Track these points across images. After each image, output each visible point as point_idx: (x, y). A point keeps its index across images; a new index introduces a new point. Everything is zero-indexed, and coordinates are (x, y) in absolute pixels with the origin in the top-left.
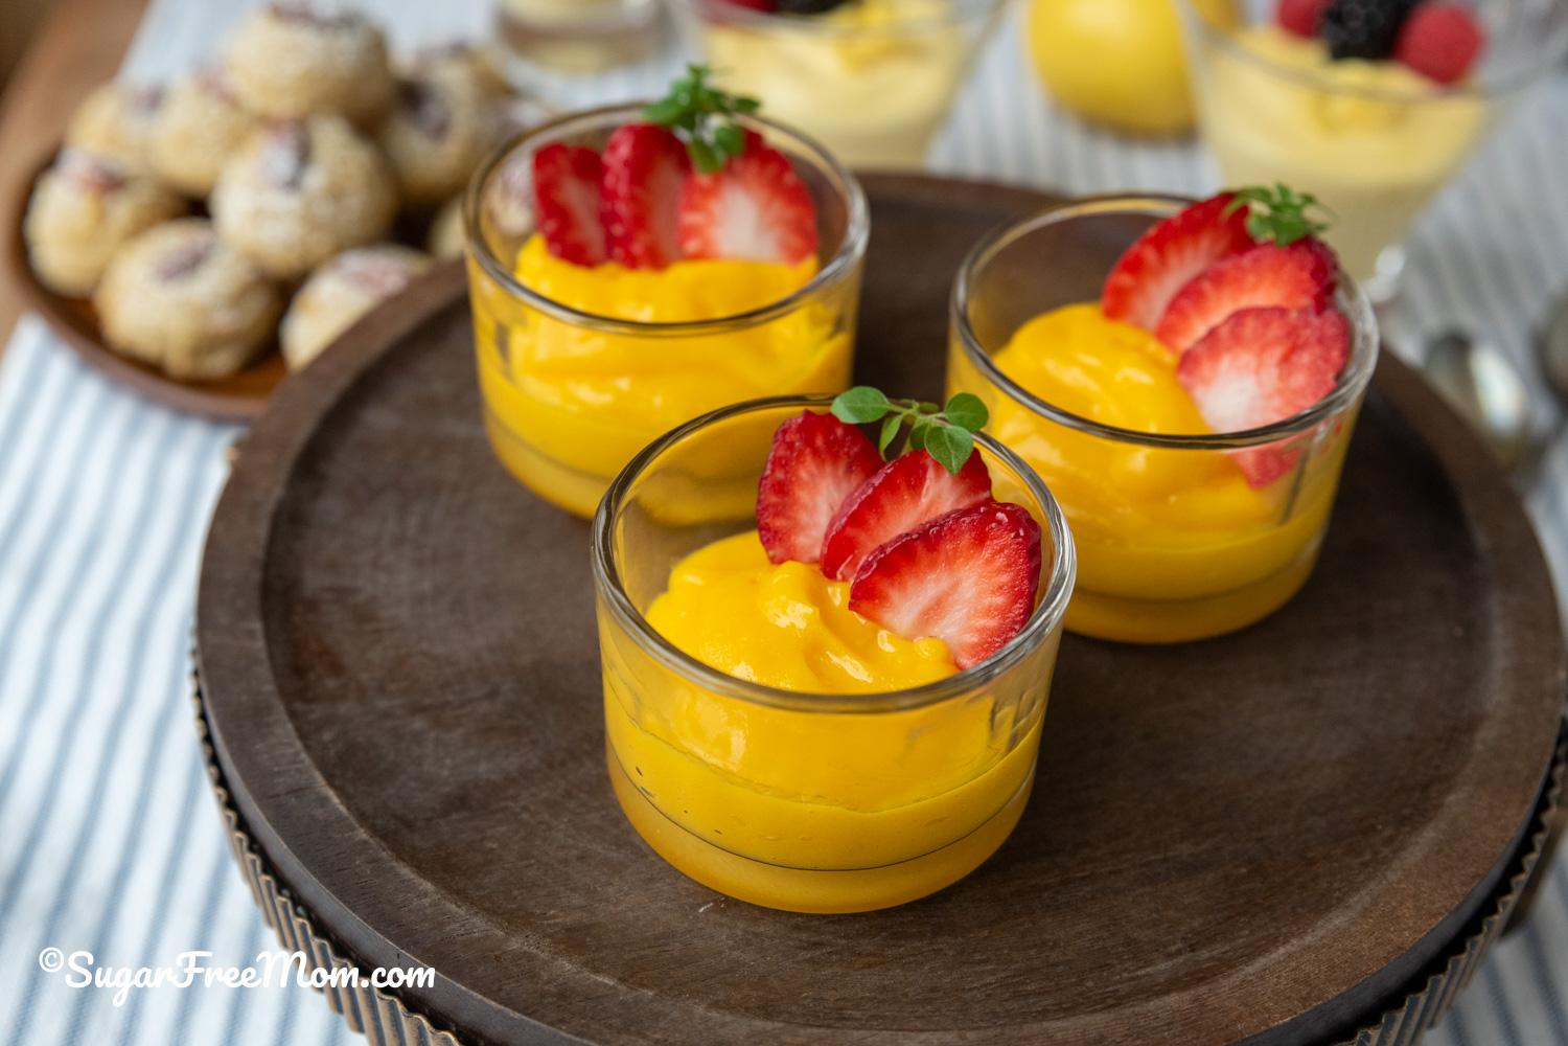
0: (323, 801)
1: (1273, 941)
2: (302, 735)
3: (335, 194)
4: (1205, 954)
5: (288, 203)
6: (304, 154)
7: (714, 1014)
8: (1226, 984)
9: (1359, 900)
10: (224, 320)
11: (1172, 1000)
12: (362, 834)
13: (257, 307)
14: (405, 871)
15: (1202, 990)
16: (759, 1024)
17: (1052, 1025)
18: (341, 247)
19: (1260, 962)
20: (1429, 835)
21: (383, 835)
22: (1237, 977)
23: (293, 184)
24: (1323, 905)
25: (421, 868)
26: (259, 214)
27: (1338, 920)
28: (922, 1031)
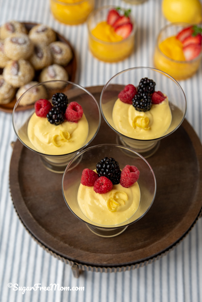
0: (29, 215)
1: (155, 240)
2: (26, 203)
3: (24, 76)
4: (146, 242)
5: (16, 78)
6: (18, 69)
7: (81, 251)
8: (148, 248)
9: (168, 235)
10: (6, 96)
11: (141, 250)
12: (35, 221)
13: (12, 92)
14: (40, 227)
15: (144, 249)
16: (87, 252)
17: (124, 253)
18: (25, 84)
19: (153, 245)
20: (179, 224)
21: (37, 220)
22: (149, 247)
23: (17, 75)
24: (163, 235)
25: (43, 227)
26: (11, 79)
27: (164, 238)
28: (107, 253)
